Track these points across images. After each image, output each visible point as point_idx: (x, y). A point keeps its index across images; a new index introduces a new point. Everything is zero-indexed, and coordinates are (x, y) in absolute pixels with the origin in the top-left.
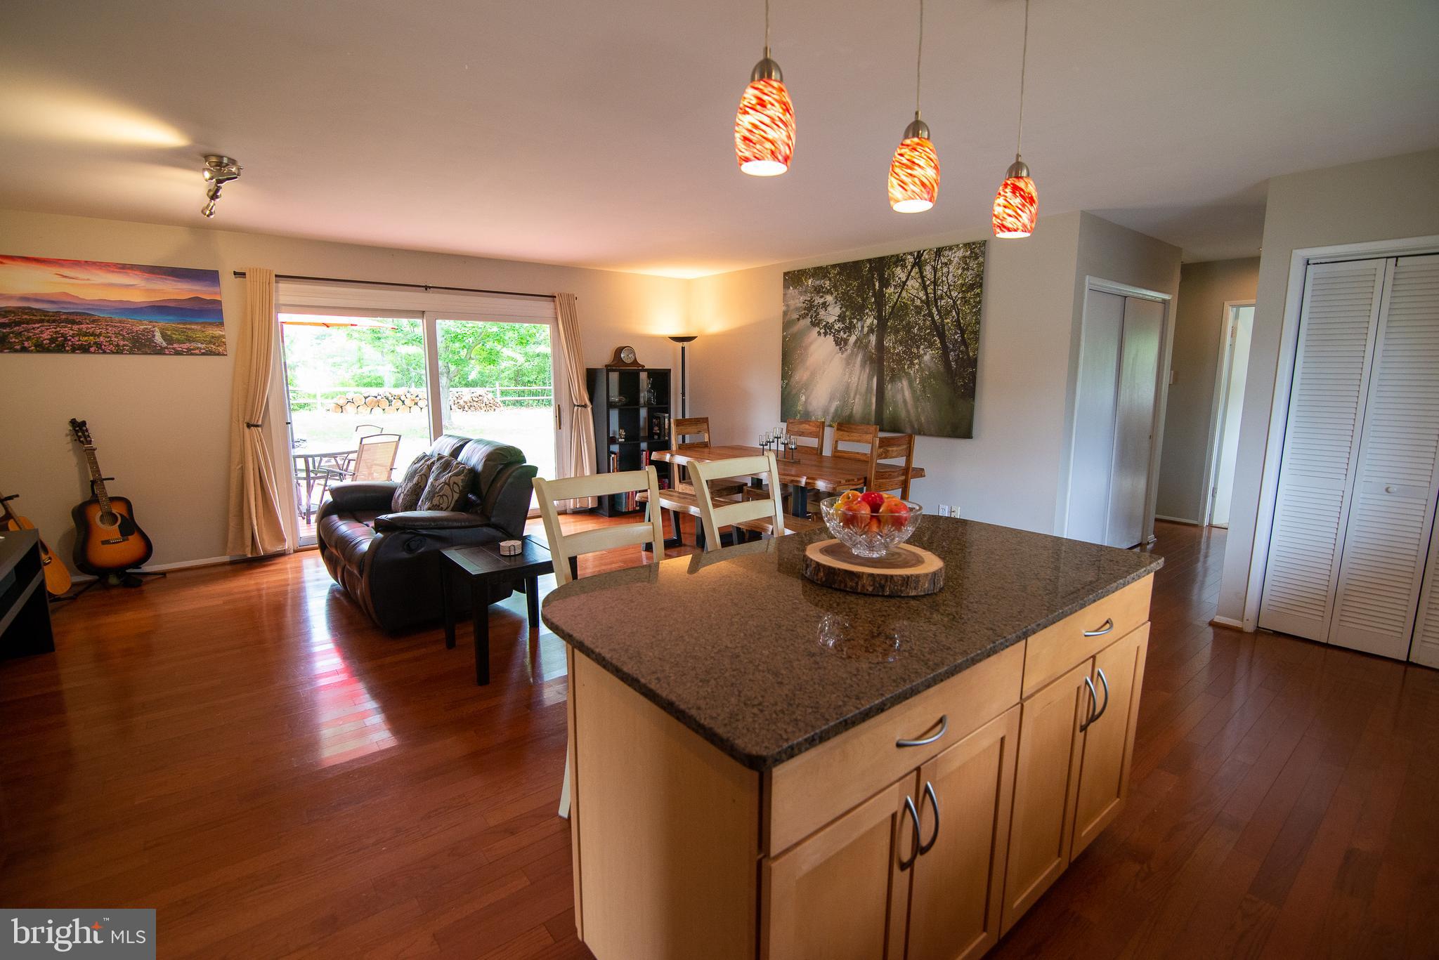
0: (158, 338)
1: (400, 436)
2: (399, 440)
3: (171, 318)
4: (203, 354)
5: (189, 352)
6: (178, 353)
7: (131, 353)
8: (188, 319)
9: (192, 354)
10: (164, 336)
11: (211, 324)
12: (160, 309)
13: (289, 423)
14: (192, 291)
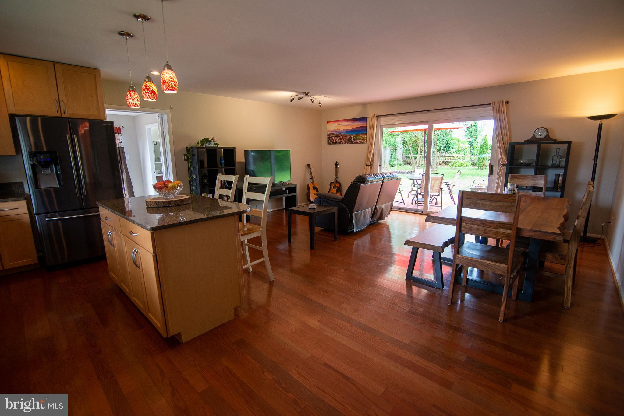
0: (352, 139)
1: (443, 175)
2: (443, 176)
3: (355, 133)
4: (361, 143)
5: (358, 143)
6: (356, 143)
7: (347, 144)
8: (359, 133)
9: (359, 143)
10: (354, 138)
11: (363, 134)
12: (353, 131)
13: (380, 165)
14: (360, 124)
